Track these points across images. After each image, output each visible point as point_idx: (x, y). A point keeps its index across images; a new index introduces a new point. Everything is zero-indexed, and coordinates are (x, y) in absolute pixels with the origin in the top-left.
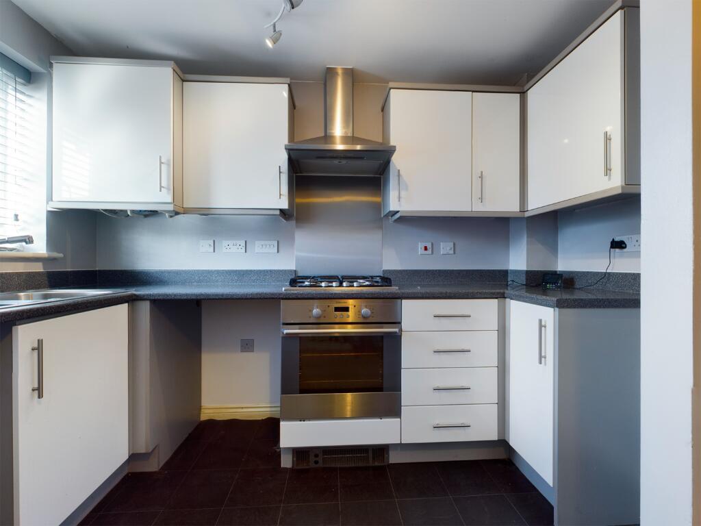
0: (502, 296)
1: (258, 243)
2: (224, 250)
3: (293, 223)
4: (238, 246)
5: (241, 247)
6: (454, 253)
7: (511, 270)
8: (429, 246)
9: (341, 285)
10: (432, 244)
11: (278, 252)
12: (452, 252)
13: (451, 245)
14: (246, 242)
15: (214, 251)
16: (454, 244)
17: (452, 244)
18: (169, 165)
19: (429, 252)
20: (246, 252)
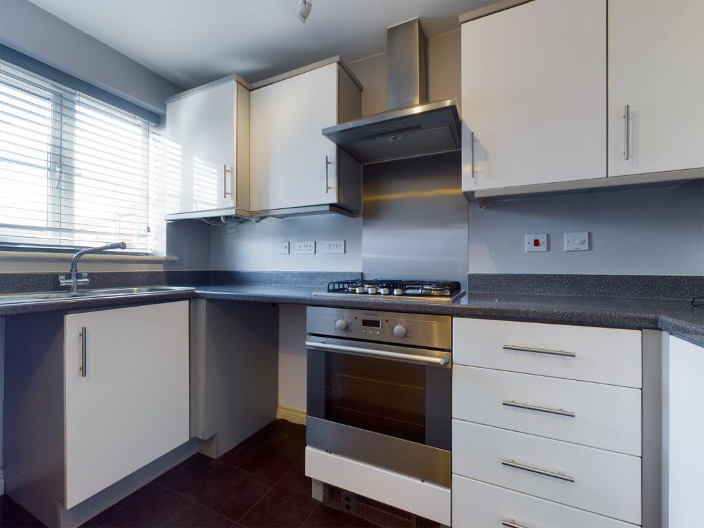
0: (655, 326)
1: (326, 244)
2: (297, 252)
3: (360, 219)
4: (308, 247)
5: (311, 248)
6: (590, 248)
8: (542, 239)
9: (391, 293)
10: (548, 237)
11: (345, 252)
12: (586, 247)
13: (585, 236)
14: (315, 243)
16: (590, 235)
17: (586, 234)
18: (232, 172)
19: (543, 247)
20: (315, 253)
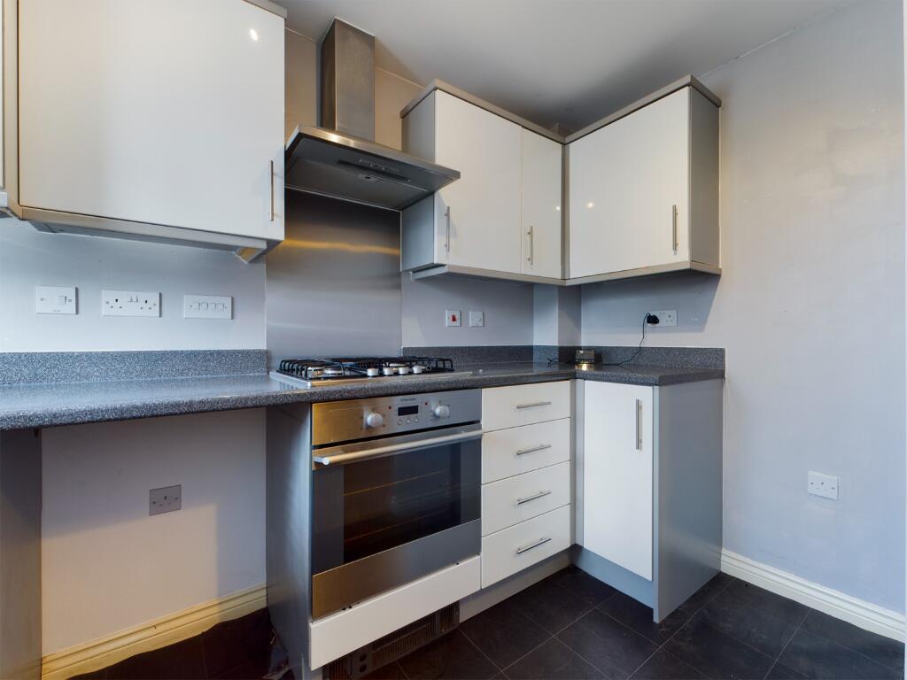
0: (573, 377)
1: (188, 300)
2: (105, 310)
4: (141, 303)
5: (148, 305)
6: (483, 325)
7: (537, 346)
8: (457, 317)
10: (461, 314)
11: (232, 318)
12: (481, 324)
14: (160, 295)
15: (77, 312)
16: (484, 314)
17: (482, 314)
19: (457, 323)
20: (161, 315)
